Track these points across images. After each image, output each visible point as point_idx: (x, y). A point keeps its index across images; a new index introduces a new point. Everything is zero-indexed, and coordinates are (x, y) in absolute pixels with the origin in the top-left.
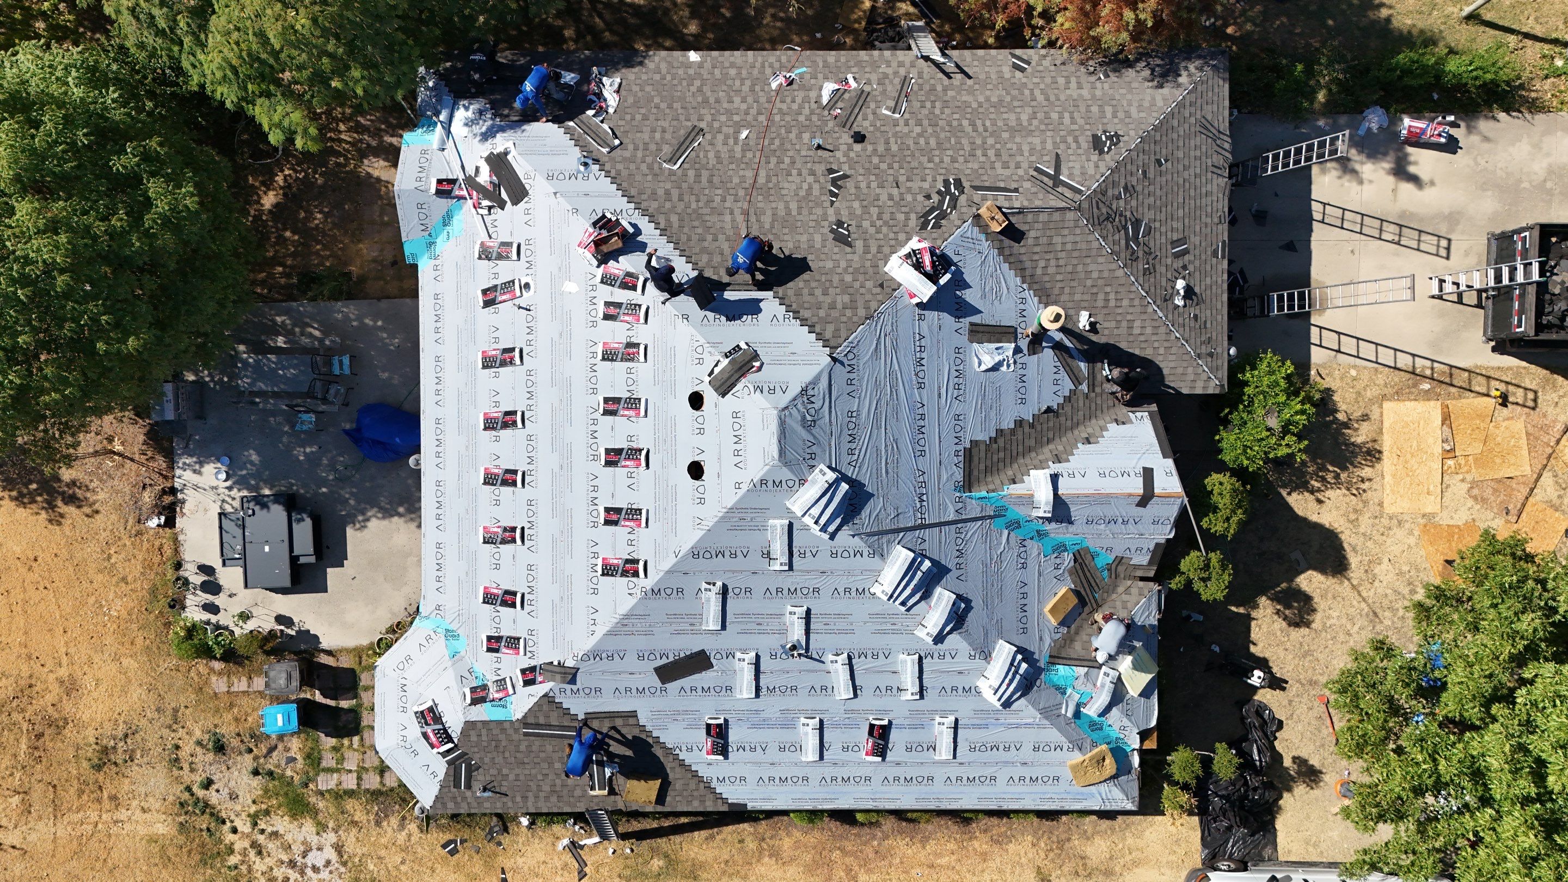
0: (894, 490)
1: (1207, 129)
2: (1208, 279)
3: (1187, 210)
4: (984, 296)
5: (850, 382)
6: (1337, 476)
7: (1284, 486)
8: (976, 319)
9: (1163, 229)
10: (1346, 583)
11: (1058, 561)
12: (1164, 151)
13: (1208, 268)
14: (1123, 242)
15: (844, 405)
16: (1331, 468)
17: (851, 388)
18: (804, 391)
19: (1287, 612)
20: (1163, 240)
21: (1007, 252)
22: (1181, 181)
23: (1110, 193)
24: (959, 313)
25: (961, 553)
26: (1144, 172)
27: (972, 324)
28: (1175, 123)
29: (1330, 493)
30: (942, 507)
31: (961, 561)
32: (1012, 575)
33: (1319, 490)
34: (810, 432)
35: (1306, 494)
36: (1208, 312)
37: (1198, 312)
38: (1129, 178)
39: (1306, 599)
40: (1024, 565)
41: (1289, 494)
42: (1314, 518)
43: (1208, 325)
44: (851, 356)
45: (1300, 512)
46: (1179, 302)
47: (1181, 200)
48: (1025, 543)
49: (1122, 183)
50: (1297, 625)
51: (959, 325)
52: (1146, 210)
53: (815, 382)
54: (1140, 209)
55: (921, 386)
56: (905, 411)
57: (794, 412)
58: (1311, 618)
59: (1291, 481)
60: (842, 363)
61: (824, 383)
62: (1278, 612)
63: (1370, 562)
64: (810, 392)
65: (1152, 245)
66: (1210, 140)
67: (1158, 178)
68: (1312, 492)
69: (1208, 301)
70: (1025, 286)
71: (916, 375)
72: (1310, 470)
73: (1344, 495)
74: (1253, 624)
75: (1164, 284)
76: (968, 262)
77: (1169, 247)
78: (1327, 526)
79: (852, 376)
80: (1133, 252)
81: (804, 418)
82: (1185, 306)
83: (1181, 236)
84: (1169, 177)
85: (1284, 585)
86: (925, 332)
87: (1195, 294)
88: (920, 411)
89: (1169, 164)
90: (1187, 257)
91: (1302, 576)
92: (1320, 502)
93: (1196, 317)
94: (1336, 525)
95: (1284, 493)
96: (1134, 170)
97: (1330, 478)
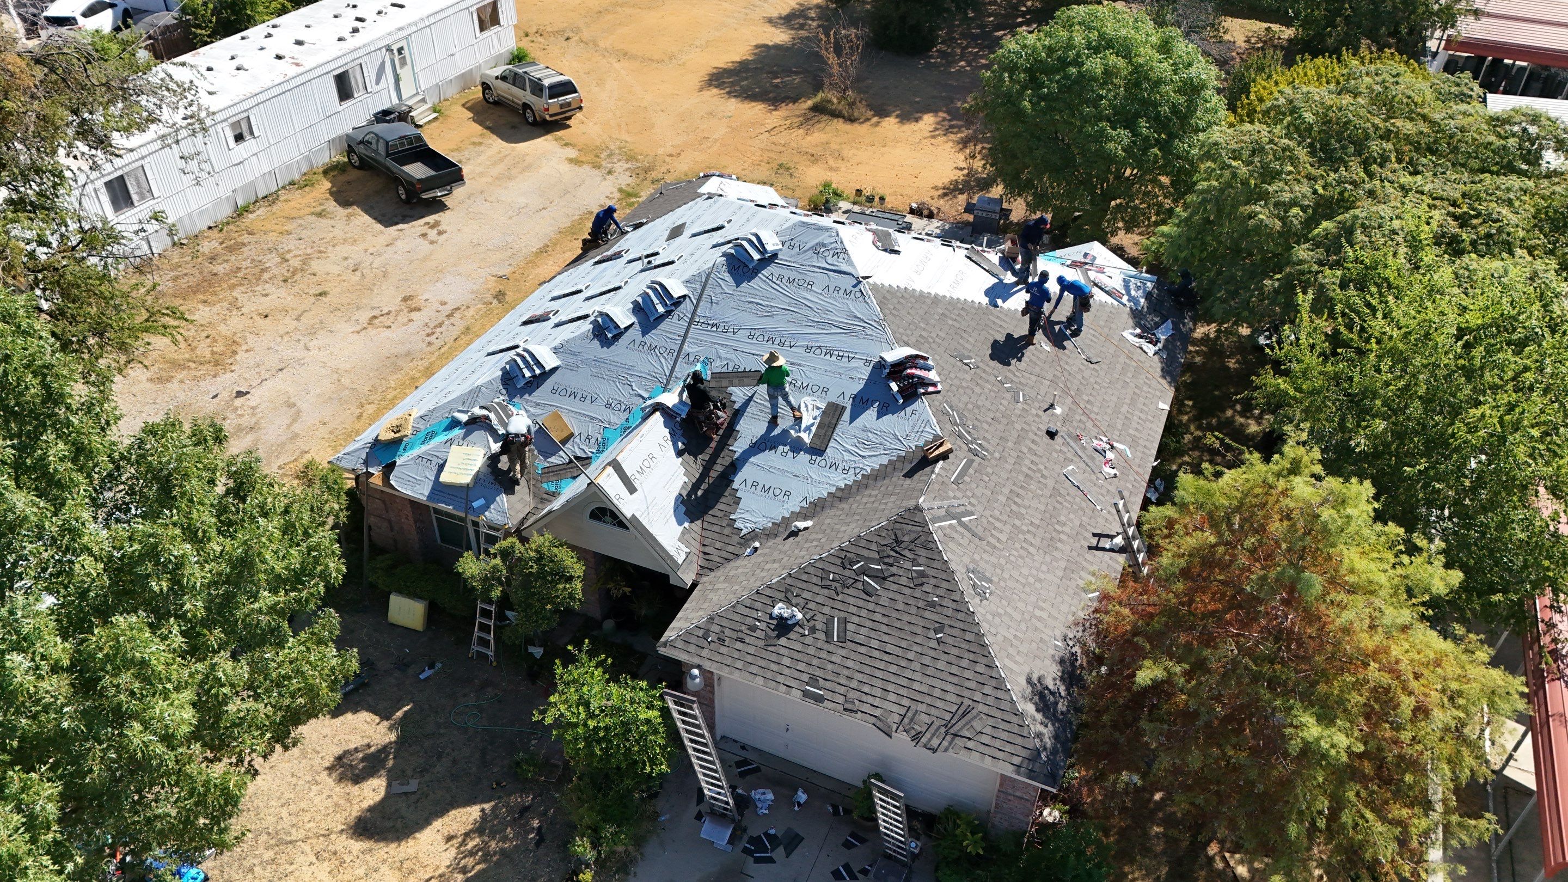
0: (733, 304)
1: (964, 715)
2: (787, 661)
3: (876, 654)
4: (865, 430)
5: (837, 289)
6: (464, 871)
7: (494, 809)
8: (846, 416)
9: (864, 613)
10: (341, 827)
11: (593, 441)
12: (950, 640)
13: (801, 666)
14: (866, 553)
15: (820, 280)
16: (478, 867)
17: (832, 289)
18: (845, 251)
19: (360, 755)
20: (852, 609)
21: (899, 465)
22: (911, 655)
23: (922, 552)
24: (858, 399)
25: (652, 348)
26: (932, 605)
27: (844, 408)
28: (980, 668)
29: (453, 852)
30: (699, 343)
31: (646, 347)
32: (606, 390)
33: (464, 843)
34: (811, 248)
35: (470, 827)
36: (751, 650)
37: (758, 633)
38: (933, 581)
39: (357, 779)
40: (608, 405)
41: (483, 810)
42: (437, 824)
43: (739, 645)
44: (858, 294)
45: (453, 813)
46: (780, 609)
47: (889, 648)
48: (626, 414)
49: (930, 572)
50: (339, 758)
51: (847, 398)
52: (891, 595)
53: (849, 262)
54: (894, 587)
55: (808, 348)
56: (793, 329)
57: (832, 240)
58: (334, 775)
59: (496, 817)
60: (854, 286)
61: (844, 267)
62: (369, 746)
63: (343, 862)
64: (842, 256)
65: (851, 591)
66: (948, 717)
67: (921, 622)
68: (467, 835)
69: (765, 654)
70: (860, 476)
71: (820, 347)
72: (493, 844)
73: (437, 868)
74: (377, 719)
75: (806, 595)
76: (902, 422)
77: (843, 615)
78: (417, 835)
79: (841, 292)
80: (852, 563)
81: (824, 245)
82: (771, 617)
83: (849, 635)
84: (919, 639)
85: (390, 763)
86: (854, 363)
87: (778, 637)
88: (787, 343)
89: (934, 644)
90: (822, 636)
91: (384, 784)
92: (449, 838)
93: (753, 628)
94: (411, 842)
95: (487, 806)
96: (940, 592)
97: (470, 861)
